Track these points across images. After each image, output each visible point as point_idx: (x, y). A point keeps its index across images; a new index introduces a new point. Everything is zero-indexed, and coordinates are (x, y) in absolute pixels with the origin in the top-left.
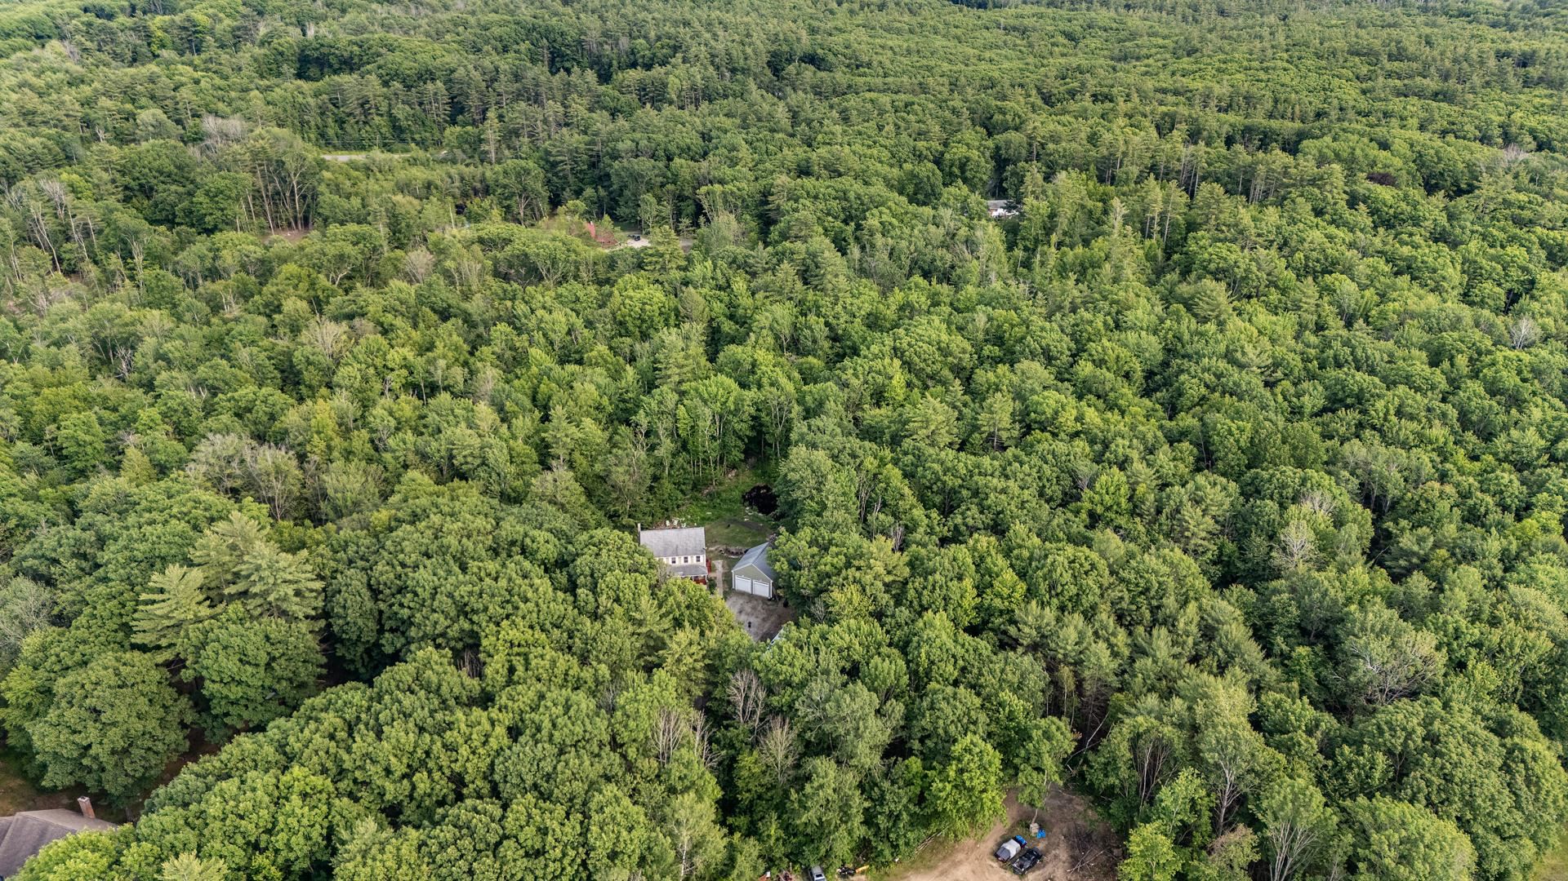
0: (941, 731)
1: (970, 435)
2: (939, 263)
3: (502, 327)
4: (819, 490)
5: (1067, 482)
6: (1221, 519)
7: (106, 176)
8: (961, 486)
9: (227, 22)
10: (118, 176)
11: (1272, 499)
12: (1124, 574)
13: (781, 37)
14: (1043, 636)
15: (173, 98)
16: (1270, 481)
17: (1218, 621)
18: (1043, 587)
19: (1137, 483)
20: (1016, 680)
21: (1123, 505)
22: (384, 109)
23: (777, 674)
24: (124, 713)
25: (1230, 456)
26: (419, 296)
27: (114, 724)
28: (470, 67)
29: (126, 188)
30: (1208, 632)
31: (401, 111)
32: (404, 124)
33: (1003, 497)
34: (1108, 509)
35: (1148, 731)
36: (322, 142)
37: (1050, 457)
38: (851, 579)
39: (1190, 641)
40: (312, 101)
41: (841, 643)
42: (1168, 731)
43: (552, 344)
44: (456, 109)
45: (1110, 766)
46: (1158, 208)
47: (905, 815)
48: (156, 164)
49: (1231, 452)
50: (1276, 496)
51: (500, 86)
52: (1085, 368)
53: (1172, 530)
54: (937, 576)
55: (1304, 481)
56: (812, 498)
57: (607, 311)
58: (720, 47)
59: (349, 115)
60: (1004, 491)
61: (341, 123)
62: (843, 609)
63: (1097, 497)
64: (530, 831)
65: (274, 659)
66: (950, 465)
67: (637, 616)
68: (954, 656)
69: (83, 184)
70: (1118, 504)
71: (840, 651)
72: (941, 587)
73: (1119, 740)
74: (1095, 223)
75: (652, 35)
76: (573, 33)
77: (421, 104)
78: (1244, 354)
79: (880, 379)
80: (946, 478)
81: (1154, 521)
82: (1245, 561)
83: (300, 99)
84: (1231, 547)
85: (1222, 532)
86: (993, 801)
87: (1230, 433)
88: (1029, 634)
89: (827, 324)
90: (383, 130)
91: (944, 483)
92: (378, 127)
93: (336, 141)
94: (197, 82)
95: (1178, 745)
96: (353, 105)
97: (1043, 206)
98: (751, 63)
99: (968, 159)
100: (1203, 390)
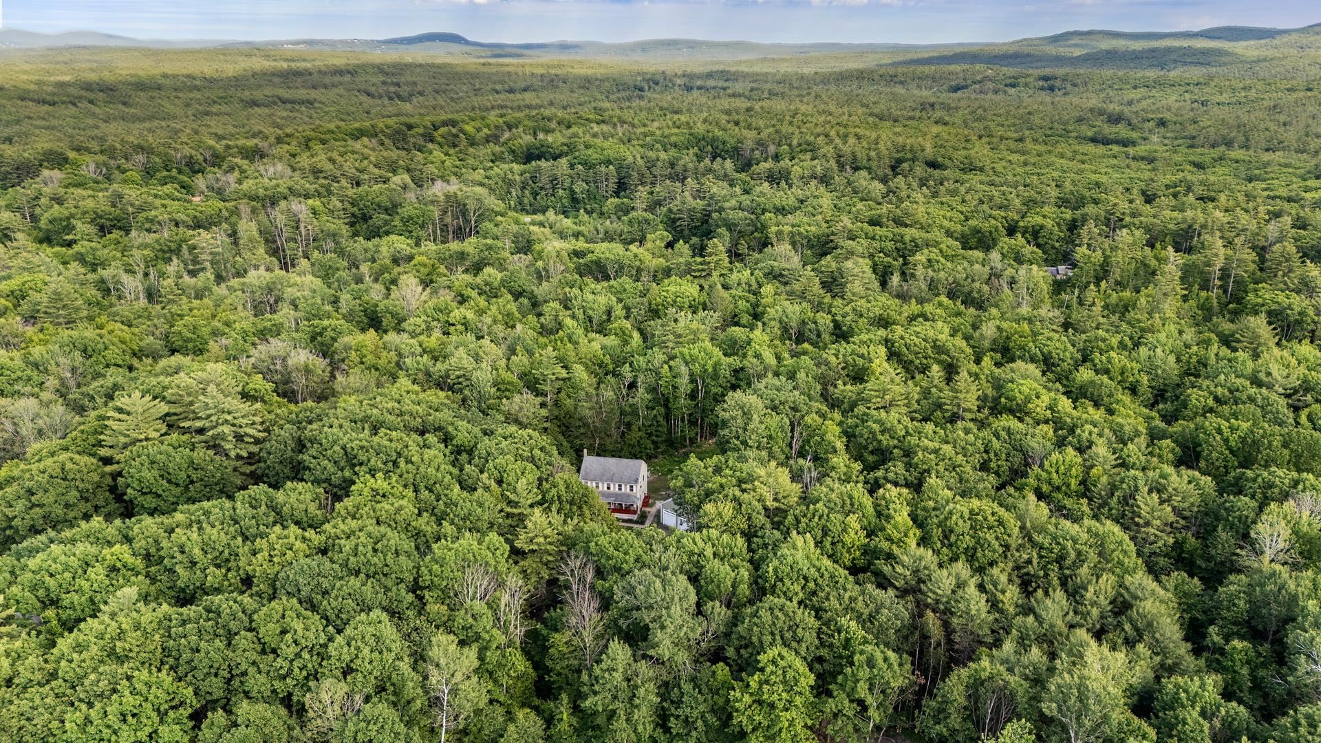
0: (755, 639)
1: (932, 414)
2: (976, 295)
3: (555, 305)
4: (745, 430)
5: (1017, 459)
6: (1187, 513)
7: (339, 205)
8: (895, 447)
9: (486, 131)
10: (349, 206)
11: (1253, 497)
12: (1038, 538)
13: (908, 148)
14: (920, 581)
15: (420, 170)
16: (1254, 480)
17: (1136, 598)
18: (937, 533)
19: (1092, 467)
20: (866, 612)
21: (1073, 487)
22: (567, 184)
23: (609, 558)
24: (52, 499)
25: (1215, 455)
26: (502, 281)
27: (41, 506)
28: (638, 156)
29: (353, 215)
30: (1121, 606)
31: (580, 187)
32: (580, 196)
33: (932, 456)
34: (1058, 489)
35: (991, 678)
36: (519, 207)
37: (1003, 434)
38: (731, 496)
39: (1095, 612)
40: (517, 178)
41: (692, 547)
42: (1014, 680)
43: (591, 321)
44: (622, 187)
45: (940, 715)
46: (1219, 263)
47: (699, 723)
48: (377, 200)
49: (1216, 451)
50: (1259, 496)
51: (656, 171)
52: (1085, 375)
53: (1123, 515)
54: (820, 505)
55: (1296, 483)
56: (738, 438)
57: (645, 300)
58: (846, 149)
59: (542, 188)
60: (936, 451)
61: (535, 194)
62: (712, 520)
63: (1044, 474)
64: (273, 628)
65: (192, 482)
66: (889, 425)
67: (512, 497)
68: (805, 578)
69: (322, 208)
70: (1068, 486)
71: (692, 553)
72: (820, 518)
73: (955, 686)
74: (1147, 274)
75: (795, 142)
76: (733, 141)
77: (595, 182)
78: (1269, 374)
79: (860, 362)
80: (880, 437)
81: (1105, 504)
82: (1208, 560)
83: (510, 176)
84: (1192, 542)
85: (1187, 528)
86: (791, 723)
87: (1219, 431)
88: (902, 573)
89: (834, 321)
90: (564, 201)
91: (880, 442)
92: (561, 198)
93: (528, 208)
94: (443, 162)
95: (1022, 698)
96: (544, 180)
97: (1098, 256)
98: (874, 164)
99: (1042, 227)
100: (1211, 402)
